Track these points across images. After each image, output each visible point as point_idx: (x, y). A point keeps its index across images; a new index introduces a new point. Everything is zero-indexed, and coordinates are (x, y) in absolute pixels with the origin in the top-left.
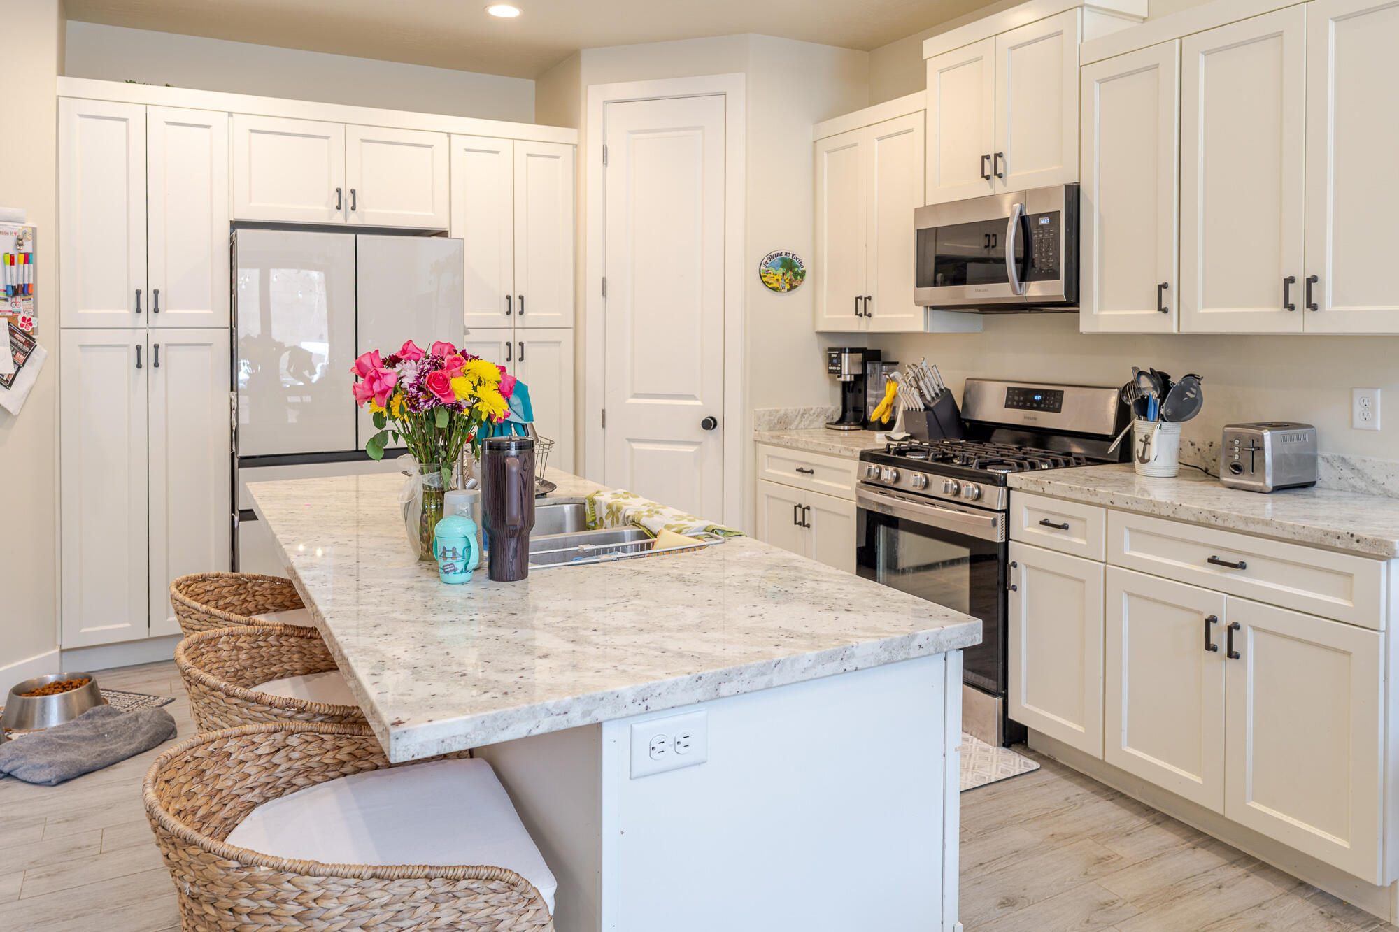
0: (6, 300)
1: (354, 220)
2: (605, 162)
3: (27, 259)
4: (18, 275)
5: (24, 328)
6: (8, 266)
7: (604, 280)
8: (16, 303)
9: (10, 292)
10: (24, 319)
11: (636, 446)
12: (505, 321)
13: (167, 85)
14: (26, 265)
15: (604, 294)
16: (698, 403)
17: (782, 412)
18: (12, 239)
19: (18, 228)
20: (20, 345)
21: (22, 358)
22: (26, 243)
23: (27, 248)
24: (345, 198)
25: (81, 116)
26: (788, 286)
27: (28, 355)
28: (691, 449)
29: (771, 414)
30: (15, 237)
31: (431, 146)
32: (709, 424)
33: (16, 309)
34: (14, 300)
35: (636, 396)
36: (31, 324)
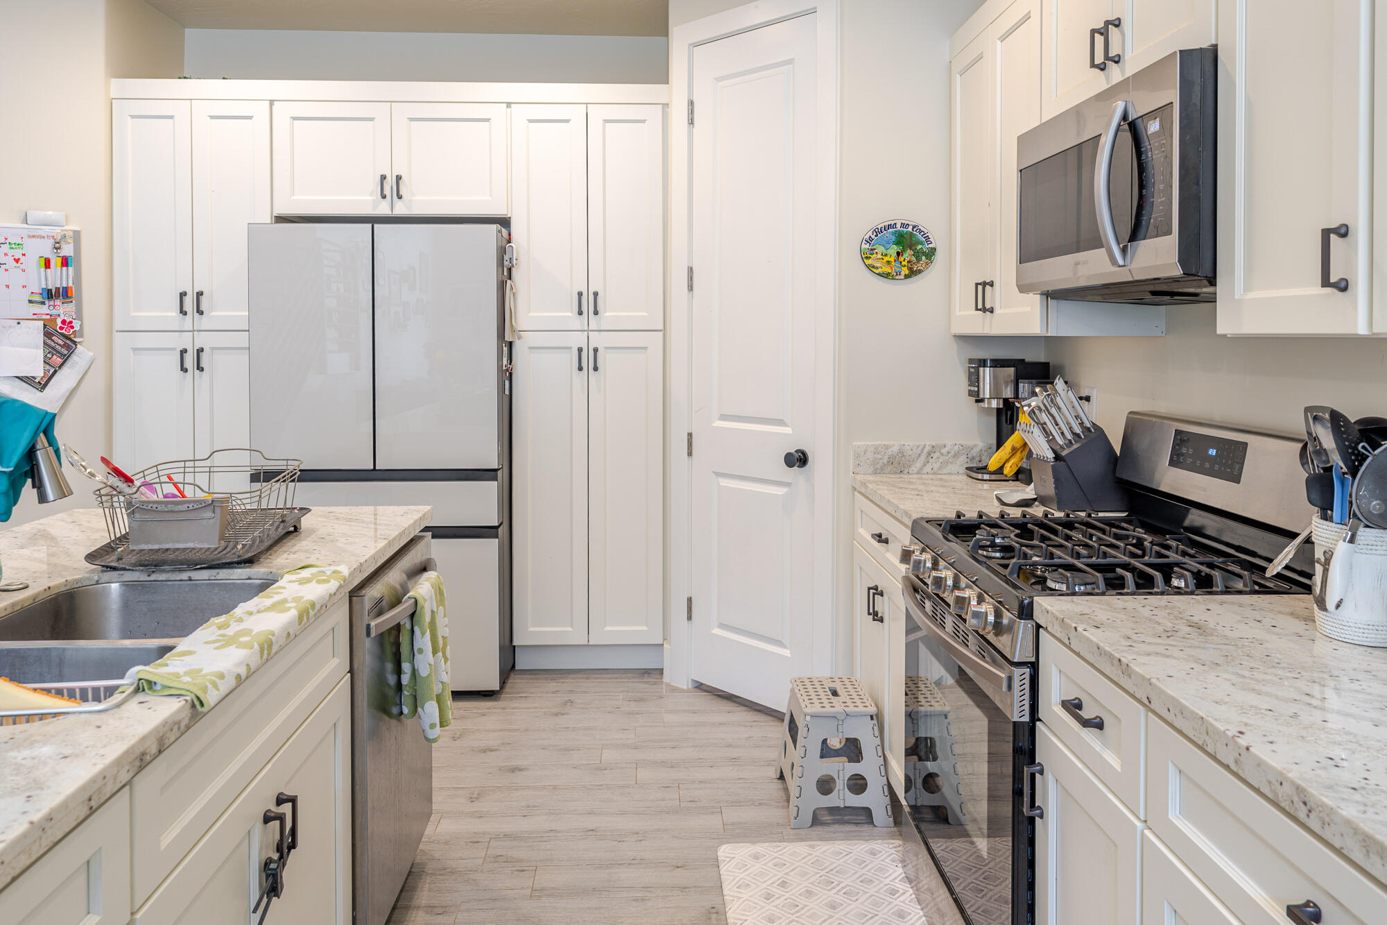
0: (43, 303)
1: (400, 209)
2: (691, 122)
3: (65, 262)
4: (57, 278)
5: (63, 331)
6: (43, 269)
7: (691, 270)
8: (54, 306)
9: (45, 295)
10: (64, 322)
11: (724, 482)
12: (577, 322)
13: (224, 78)
14: (65, 268)
15: (691, 288)
16: (788, 430)
17: (895, 449)
18: (51, 242)
19: (57, 231)
20: (58, 347)
21: (59, 361)
22: (63, 246)
23: (67, 250)
24: (391, 186)
25: (132, 117)
26: (905, 271)
27: (66, 359)
28: (781, 491)
29: (876, 451)
30: (52, 241)
31: (488, 120)
32: (799, 459)
33: (54, 312)
34: (52, 303)
35: (723, 417)
36: (72, 327)
